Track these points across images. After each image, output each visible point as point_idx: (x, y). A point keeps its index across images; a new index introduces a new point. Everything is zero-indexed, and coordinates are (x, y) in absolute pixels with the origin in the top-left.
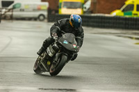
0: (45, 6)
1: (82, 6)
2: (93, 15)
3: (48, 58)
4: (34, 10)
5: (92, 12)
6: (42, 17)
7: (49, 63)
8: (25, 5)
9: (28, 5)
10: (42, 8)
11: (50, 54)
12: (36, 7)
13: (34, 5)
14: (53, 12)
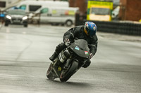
0: (73, 11)
1: (110, 13)
2: (121, 22)
3: (59, 64)
4: (62, 15)
5: (120, 19)
6: (69, 23)
8: (53, 10)
9: (56, 10)
10: (70, 13)
11: (61, 60)
12: (64, 13)
13: (62, 10)
14: (81, 18)
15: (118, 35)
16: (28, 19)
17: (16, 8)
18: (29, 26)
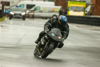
1: (84, 10)
2: (92, 16)
3: (41, 46)
4: (50, 12)
5: (91, 14)
7: (41, 49)
8: (43, 8)
9: (45, 8)
10: (56, 10)
11: (42, 43)
12: (51, 10)
13: (50, 8)
15: (89, 26)
16: (26, 14)
17: (17, 7)
18: (27, 19)
